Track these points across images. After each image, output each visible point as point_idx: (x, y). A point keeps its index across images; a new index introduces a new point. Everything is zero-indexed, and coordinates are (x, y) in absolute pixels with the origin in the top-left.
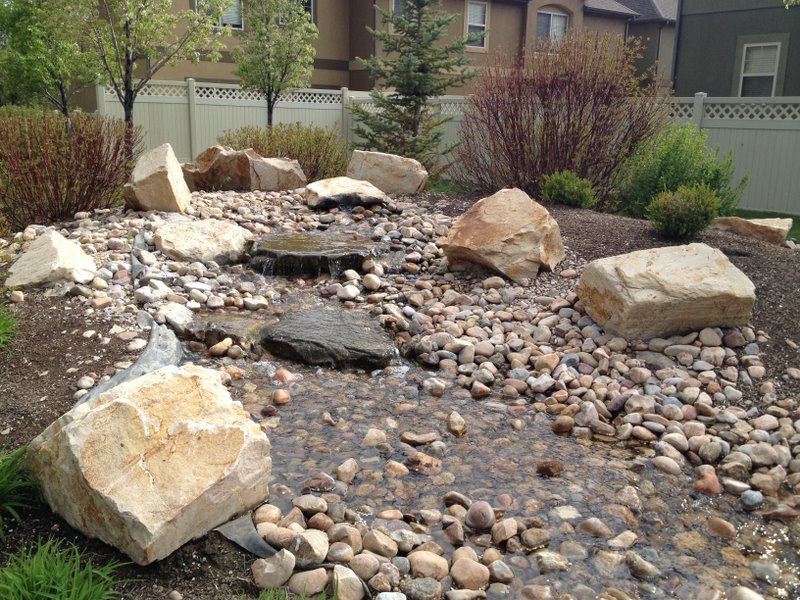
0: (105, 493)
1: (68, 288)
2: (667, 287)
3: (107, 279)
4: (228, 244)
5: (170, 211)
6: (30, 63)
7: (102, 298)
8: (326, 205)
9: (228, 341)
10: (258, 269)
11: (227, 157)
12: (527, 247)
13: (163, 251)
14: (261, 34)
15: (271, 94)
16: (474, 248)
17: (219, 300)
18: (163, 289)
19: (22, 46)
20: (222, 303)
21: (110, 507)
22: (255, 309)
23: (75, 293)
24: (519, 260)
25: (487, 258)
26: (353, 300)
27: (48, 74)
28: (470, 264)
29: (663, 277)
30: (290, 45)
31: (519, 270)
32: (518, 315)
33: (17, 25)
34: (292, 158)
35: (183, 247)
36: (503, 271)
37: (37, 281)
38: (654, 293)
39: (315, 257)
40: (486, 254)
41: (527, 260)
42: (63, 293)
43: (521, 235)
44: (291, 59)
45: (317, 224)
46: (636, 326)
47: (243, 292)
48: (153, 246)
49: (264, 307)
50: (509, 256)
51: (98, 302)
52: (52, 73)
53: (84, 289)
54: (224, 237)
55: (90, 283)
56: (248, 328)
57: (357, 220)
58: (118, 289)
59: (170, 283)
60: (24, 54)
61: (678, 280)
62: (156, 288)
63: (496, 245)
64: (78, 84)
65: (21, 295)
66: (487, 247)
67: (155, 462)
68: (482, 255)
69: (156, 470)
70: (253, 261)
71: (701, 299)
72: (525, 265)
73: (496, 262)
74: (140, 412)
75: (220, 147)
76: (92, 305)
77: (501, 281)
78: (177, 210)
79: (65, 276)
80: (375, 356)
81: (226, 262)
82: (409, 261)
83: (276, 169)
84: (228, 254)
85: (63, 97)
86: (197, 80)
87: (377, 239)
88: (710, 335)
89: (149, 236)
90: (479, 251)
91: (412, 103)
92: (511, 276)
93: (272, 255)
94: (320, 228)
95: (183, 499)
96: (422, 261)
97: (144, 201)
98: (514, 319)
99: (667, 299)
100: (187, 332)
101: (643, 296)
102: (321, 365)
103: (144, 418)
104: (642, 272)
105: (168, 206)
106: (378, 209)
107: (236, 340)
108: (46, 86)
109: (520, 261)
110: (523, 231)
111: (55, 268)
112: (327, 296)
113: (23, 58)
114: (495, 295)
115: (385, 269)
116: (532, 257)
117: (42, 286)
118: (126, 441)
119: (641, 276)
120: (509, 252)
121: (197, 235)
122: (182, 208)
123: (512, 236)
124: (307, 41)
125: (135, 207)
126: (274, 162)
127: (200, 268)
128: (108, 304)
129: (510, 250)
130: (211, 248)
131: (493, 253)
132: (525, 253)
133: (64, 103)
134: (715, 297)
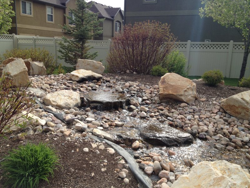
12: (191, 92)
16: (175, 94)
24: (189, 97)
25: (180, 97)
31: (190, 100)
35: (61, 103)
36: (185, 101)
40: (179, 96)
41: (192, 97)
43: (188, 88)
50: (186, 96)
63: (182, 93)
66: (180, 93)
68: (178, 96)
72: (192, 98)
73: (183, 98)
90: (177, 95)
92: (188, 103)
96: (148, 99)
116: (193, 95)
120: (186, 94)
123: (186, 89)
126: (36, 63)
130: (72, 103)
131: (181, 95)
132: (191, 94)
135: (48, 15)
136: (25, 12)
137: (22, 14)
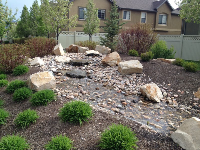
0: (33, 83)
1: (39, 66)
2: (128, 66)
3: (45, 65)
4: (67, 60)
5: (60, 55)
6: (42, 28)
7: (43, 67)
8: (88, 55)
9: (60, 73)
10: (71, 64)
11: (74, 46)
12: (114, 61)
13: (56, 61)
14: (88, 22)
15: (90, 34)
16: (106, 61)
17: (62, 68)
18: (53, 66)
19: (41, 25)
20: (62, 69)
21: (34, 84)
22: (67, 70)
23: (40, 66)
26: (84, 69)
27: (45, 30)
28: (106, 64)
29: (128, 65)
30: (94, 24)
31: (113, 65)
32: (109, 72)
33: (40, 20)
34: (87, 47)
35: (59, 61)
37: (34, 64)
38: (126, 67)
39: (80, 63)
42: (38, 66)
43: (113, 59)
44: (94, 27)
45: (84, 58)
46: (123, 73)
47: (66, 67)
48: (54, 61)
49: (69, 70)
51: (42, 67)
52: (46, 30)
53: (41, 66)
54: (66, 59)
55: (42, 65)
56: (64, 72)
57: (93, 58)
58: (46, 66)
59: (55, 65)
60: (41, 26)
61: (130, 65)
62: (52, 66)
63: (109, 61)
64: (51, 32)
65: (31, 66)
66: (107, 61)
67: (40, 81)
69: (40, 82)
70: (70, 63)
71: (133, 68)
72: (114, 64)
73: (109, 64)
74: (39, 75)
75: (73, 45)
76: (42, 68)
77: (109, 67)
78: (61, 55)
79: (38, 64)
80: (82, 76)
81: (66, 63)
82: (96, 64)
83: (83, 49)
84: (66, 62)
85: (48, 35)
86: (77, 31)
87: (93, 60)
88: (134, 74)
89: (54, 59)
91: (112, 36)
92: (111, 66)
93: (73, 62)
94: (85, 59)
95: (42, 84)
96: (99, 64)
97: (55, 54)
98: (108, 72)
99: (128, 68)
100: (55, 72)
101: (124, 68)
102: (73, 77)
103: (40, 76)
104: (125, 64)
105: (59, 54)
106: (98, 56)
107: (62, 73)
108: (45, 33)
109: (113, 64)
110: (114, 58)
111: (37, 62)
112: (80, 69)
113: (41, 27)
114: (108, 69)
115: (92, 65)
116: (115, 63)
117: (35, 65)
118: (37, 78)
119: (125, 65)
121: (62, 59)
122: (62, 55)
124: (98, 23)
125: (54, 55)
126: (83, 48)
127: (61, 64)
128: (44, 68)
129: (111, 62)
130: (64, 61)
131: (108, 62)
132: (114, 62)
133: (49, 36)
134: (135, 68)
135: (142, 18)
136: (125, 18)
137: (123, 20)
